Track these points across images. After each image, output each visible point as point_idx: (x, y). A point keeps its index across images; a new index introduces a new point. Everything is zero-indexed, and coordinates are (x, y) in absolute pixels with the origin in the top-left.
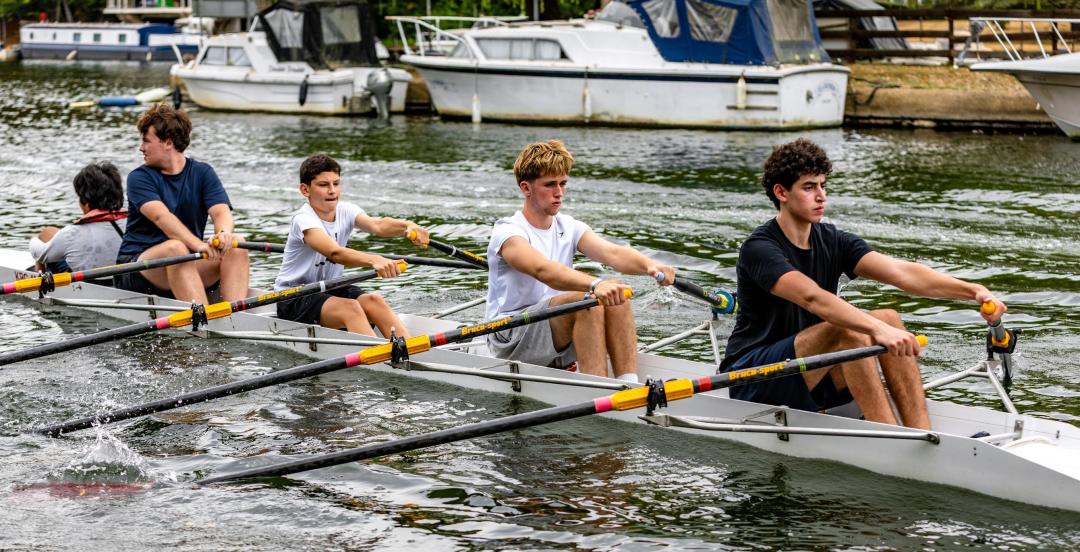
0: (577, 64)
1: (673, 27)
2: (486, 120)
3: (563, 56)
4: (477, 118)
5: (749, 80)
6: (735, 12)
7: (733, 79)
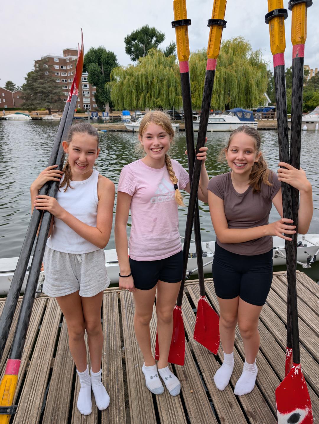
0: (227, 122)
1: (242, 117)
2: (213, 131)
3: (224, 121)
4: (212, 131)
5: (254, 124)
6: (250, 114)
7: (252, 124)
